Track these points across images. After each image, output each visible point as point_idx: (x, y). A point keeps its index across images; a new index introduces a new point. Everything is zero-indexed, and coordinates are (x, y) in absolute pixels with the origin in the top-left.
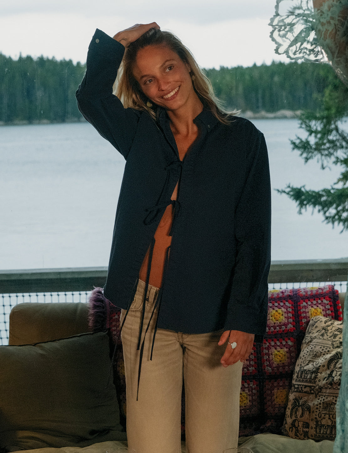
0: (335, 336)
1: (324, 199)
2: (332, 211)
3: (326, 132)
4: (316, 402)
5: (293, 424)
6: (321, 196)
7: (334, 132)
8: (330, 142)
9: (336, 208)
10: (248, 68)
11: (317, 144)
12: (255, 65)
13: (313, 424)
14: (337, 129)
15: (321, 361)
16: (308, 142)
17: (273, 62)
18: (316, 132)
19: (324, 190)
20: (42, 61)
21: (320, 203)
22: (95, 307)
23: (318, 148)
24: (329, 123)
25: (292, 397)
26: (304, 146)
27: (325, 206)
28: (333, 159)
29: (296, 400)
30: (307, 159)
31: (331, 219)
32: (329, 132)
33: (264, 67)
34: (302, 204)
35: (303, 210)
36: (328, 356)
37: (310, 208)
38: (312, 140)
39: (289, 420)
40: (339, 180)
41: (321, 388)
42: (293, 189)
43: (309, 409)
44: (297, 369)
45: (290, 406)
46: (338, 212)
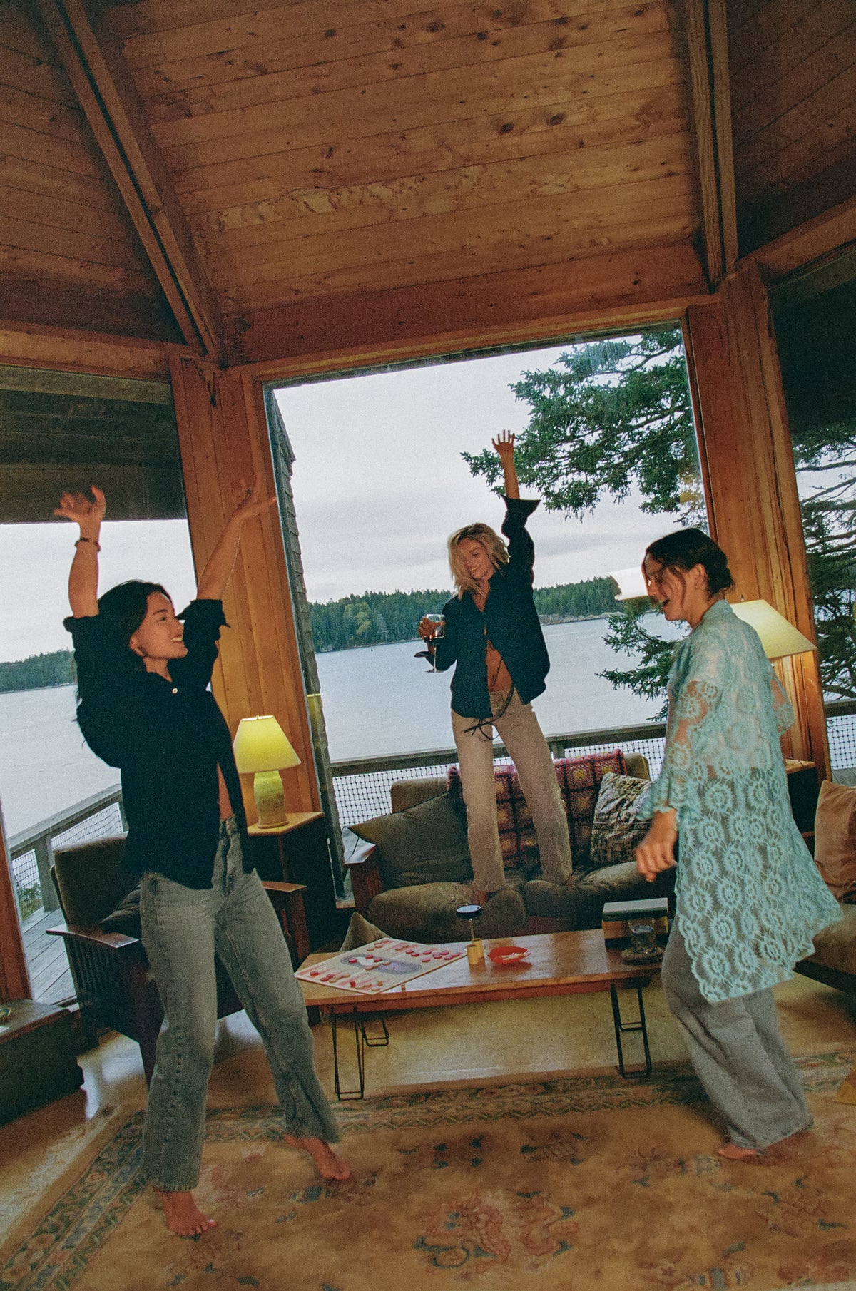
0: (621, 787)
1: (631, 677)
2: (638, 686)
3: (628, 630)
4: (610, 835)
5: (596, 852)
6: (629, 676)
7: (635, 629)
8: (632, 636)
9: (641, 683)
10: (577, 585)
11: (623, 639)
12: (582, 582)
13: (609, 851)
14: (636, 627)
15: (612, 805)
16: (616, 638)
17: (595, 579)
18: (621, 631)
19: (631, 671)
20: (428, 594)
21: (629, 681)
22: (450, 778)
23: (624, 642)
24: (630, 623)
25: (594, 832)
26: (614, 641)
27: (633, 682)
28: (636, 648)
29: (596, 835)
30: (617, 650)
31: (637, 692)
32: (632, 629)
33: (588, 582)
34: (616, 683)
35: (617, 687)
36: (617, 802)
37: (622, 685)
38: (619, 636)
39: (593, 850)
40: (643, 662)
41: (613, 825)
42: (608, 673)
43: (606, 840)
44: (596, 812)
45: (592, 839)
46: (643, 686)
